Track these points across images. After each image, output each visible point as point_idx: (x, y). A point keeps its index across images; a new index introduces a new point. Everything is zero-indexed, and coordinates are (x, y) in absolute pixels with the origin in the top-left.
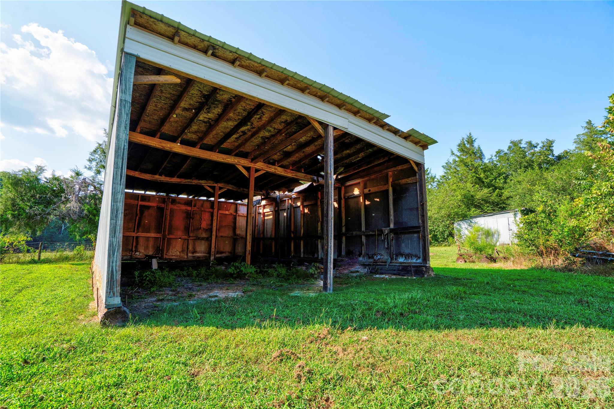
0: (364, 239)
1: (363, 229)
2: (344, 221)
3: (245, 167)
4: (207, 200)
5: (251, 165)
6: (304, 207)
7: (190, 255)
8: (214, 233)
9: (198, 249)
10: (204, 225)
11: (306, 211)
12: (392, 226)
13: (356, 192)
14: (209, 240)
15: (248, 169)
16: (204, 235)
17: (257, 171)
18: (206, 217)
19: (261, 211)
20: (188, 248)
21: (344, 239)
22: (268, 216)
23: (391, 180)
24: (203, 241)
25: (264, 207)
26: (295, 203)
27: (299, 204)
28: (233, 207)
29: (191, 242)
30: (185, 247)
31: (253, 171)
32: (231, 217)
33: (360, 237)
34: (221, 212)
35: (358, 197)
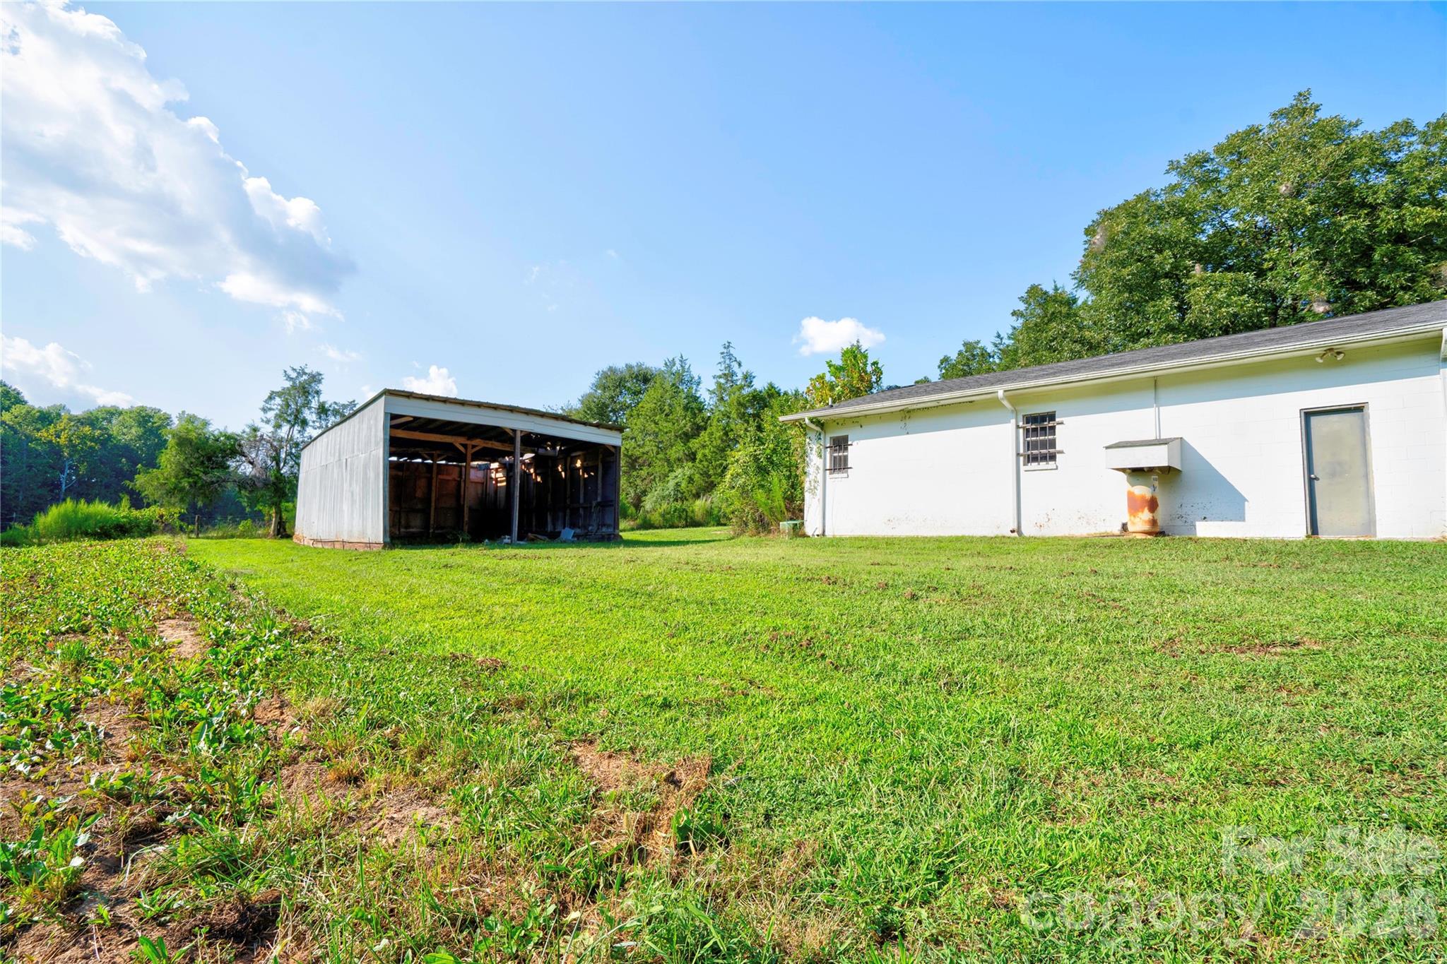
0: (581, 511)
1: (582, 501)
2: (568, 492)
3: (462, 445)
4: (422, 463)
5: (468, 442)
6: (537, 475)
7: (402, 530)
8: (433, 504)
9: (413, 524)
10: (419, 494)
11: (539, 479)
12: (599, 499)
13: (579, 464)
14: (425, 512)
15: (465, 446)
16: (419, 506)
17: (474, 447)
18: (422, 483)
19: (493, 475)
20: (400, 522)
21: (568, 511)
22: (501, 482)
23: (601, 456)
24: (419, 515)
25: (497, 470)
26: (529, 469)
27: (532, 471)
28: (457, 469)
29: (403, 515)
30: (397, 521)
31: (470, 448)
32: (454, 483)
33: (578, 509)
34: (440, 477)
35: (579, 469)
